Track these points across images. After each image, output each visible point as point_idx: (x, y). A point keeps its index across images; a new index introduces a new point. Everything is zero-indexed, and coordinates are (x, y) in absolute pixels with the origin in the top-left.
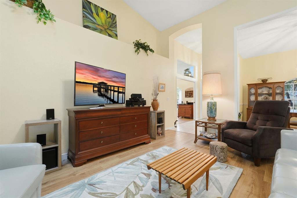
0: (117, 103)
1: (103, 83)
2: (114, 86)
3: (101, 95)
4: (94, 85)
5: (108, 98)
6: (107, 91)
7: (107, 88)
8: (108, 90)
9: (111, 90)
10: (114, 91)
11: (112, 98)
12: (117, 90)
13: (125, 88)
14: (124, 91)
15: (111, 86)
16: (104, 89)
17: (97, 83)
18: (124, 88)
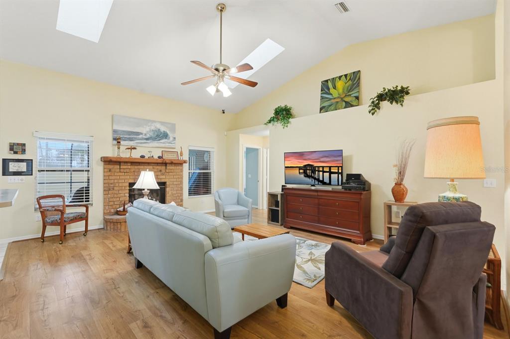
0: (330, 184)
1: (308, 165)
2: (323, 167)
3: (307, 176)
4: (300, 168)
5: (315, 179)
6: (314, 171)
7: (314, 169)
8: (316, 171)
9: (319, 171)
10: (324, 172)
11: (321, 179)
12: (328, 170)
13: (342, 167)
14: (340, 171)
15: (319, 167)
16: (310, 170)
17: (302, 166)
18: (340, 168)
